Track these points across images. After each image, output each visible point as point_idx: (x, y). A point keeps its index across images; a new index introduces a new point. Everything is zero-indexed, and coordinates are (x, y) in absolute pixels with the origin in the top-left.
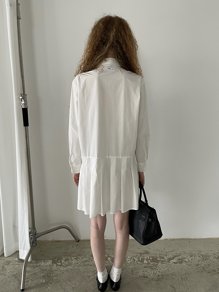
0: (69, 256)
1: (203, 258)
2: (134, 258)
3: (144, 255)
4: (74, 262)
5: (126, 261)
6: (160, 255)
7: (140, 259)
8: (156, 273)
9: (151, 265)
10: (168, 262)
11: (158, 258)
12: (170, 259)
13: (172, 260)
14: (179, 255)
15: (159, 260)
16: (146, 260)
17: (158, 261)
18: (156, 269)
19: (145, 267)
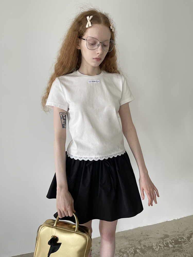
2: (160, 245)
3: (166, 239)
5: (154, 249)
6: (178, 236)
7: (165, 244)
8: (185, 255)
9: (177, 248)
10: (189, 241)
11: (178, 239)
12: (189, 238)
13: (191, 239)
15: (181, 241)
16: (170, 244)
17: (180, 243)
18: (183, 251)
19: (174, 251)
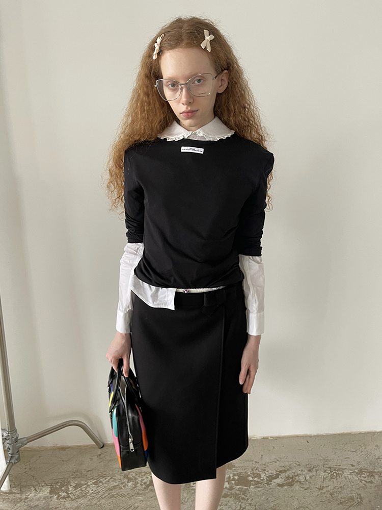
0: (83, 479)
1: (332, 475)
4: (92, 490)
6: (252, 470)
8: (244, 507)
9: (237, 492)
10: (268, 484)
11: (249, 476)
12: (271, 478)
13: (275, 481)
14: (288, 470)
15: (252, 481)
17: (248, 483)
18: (244, 499)
